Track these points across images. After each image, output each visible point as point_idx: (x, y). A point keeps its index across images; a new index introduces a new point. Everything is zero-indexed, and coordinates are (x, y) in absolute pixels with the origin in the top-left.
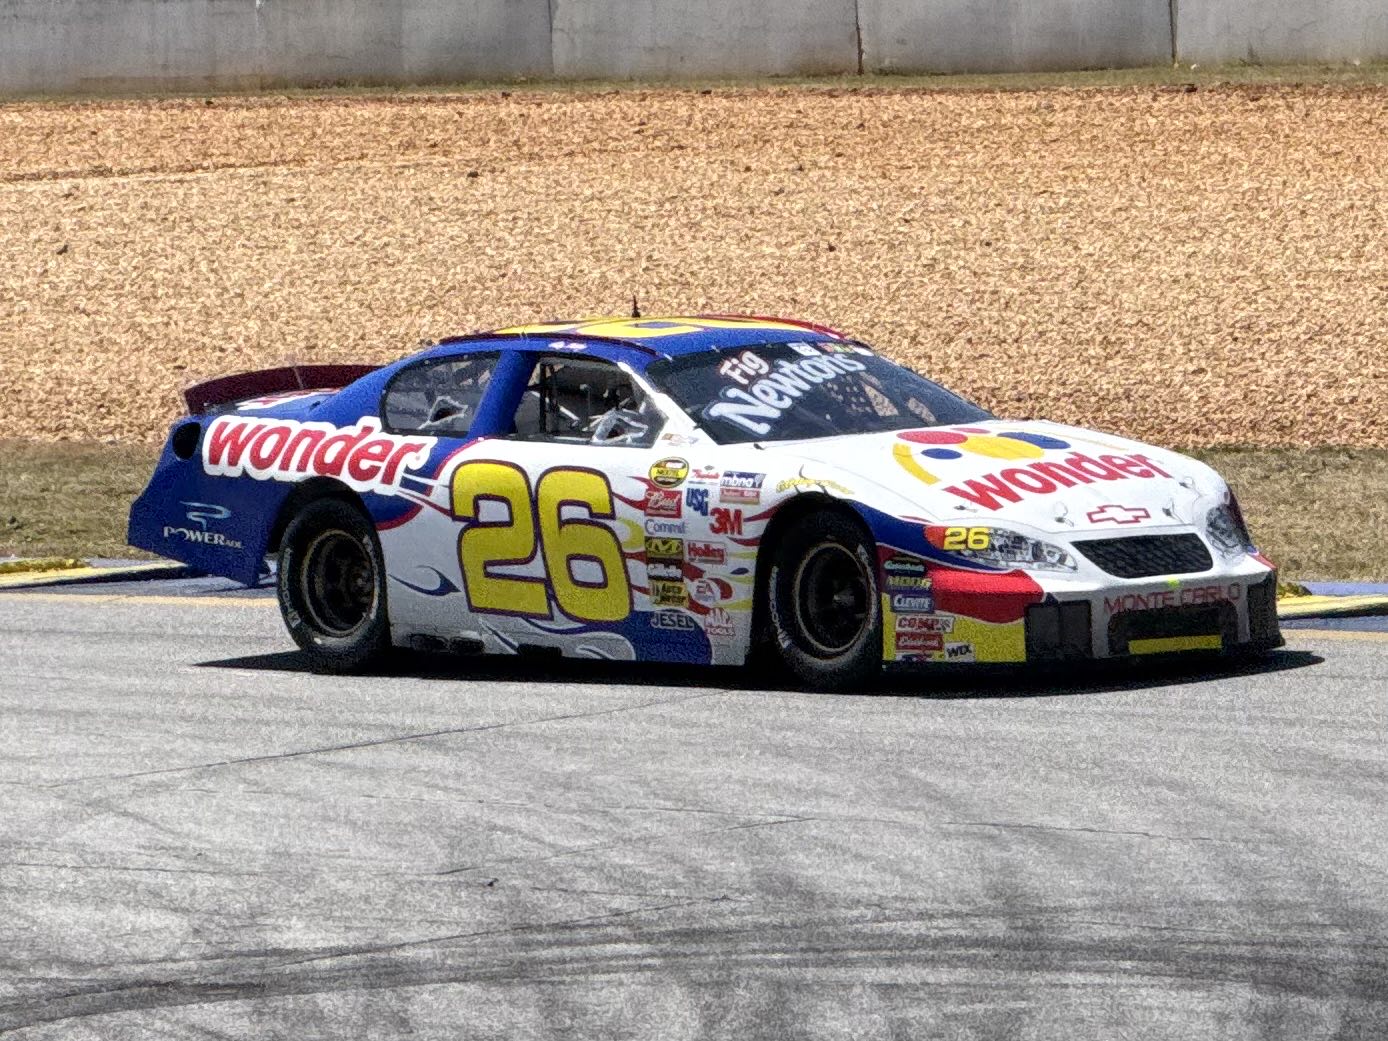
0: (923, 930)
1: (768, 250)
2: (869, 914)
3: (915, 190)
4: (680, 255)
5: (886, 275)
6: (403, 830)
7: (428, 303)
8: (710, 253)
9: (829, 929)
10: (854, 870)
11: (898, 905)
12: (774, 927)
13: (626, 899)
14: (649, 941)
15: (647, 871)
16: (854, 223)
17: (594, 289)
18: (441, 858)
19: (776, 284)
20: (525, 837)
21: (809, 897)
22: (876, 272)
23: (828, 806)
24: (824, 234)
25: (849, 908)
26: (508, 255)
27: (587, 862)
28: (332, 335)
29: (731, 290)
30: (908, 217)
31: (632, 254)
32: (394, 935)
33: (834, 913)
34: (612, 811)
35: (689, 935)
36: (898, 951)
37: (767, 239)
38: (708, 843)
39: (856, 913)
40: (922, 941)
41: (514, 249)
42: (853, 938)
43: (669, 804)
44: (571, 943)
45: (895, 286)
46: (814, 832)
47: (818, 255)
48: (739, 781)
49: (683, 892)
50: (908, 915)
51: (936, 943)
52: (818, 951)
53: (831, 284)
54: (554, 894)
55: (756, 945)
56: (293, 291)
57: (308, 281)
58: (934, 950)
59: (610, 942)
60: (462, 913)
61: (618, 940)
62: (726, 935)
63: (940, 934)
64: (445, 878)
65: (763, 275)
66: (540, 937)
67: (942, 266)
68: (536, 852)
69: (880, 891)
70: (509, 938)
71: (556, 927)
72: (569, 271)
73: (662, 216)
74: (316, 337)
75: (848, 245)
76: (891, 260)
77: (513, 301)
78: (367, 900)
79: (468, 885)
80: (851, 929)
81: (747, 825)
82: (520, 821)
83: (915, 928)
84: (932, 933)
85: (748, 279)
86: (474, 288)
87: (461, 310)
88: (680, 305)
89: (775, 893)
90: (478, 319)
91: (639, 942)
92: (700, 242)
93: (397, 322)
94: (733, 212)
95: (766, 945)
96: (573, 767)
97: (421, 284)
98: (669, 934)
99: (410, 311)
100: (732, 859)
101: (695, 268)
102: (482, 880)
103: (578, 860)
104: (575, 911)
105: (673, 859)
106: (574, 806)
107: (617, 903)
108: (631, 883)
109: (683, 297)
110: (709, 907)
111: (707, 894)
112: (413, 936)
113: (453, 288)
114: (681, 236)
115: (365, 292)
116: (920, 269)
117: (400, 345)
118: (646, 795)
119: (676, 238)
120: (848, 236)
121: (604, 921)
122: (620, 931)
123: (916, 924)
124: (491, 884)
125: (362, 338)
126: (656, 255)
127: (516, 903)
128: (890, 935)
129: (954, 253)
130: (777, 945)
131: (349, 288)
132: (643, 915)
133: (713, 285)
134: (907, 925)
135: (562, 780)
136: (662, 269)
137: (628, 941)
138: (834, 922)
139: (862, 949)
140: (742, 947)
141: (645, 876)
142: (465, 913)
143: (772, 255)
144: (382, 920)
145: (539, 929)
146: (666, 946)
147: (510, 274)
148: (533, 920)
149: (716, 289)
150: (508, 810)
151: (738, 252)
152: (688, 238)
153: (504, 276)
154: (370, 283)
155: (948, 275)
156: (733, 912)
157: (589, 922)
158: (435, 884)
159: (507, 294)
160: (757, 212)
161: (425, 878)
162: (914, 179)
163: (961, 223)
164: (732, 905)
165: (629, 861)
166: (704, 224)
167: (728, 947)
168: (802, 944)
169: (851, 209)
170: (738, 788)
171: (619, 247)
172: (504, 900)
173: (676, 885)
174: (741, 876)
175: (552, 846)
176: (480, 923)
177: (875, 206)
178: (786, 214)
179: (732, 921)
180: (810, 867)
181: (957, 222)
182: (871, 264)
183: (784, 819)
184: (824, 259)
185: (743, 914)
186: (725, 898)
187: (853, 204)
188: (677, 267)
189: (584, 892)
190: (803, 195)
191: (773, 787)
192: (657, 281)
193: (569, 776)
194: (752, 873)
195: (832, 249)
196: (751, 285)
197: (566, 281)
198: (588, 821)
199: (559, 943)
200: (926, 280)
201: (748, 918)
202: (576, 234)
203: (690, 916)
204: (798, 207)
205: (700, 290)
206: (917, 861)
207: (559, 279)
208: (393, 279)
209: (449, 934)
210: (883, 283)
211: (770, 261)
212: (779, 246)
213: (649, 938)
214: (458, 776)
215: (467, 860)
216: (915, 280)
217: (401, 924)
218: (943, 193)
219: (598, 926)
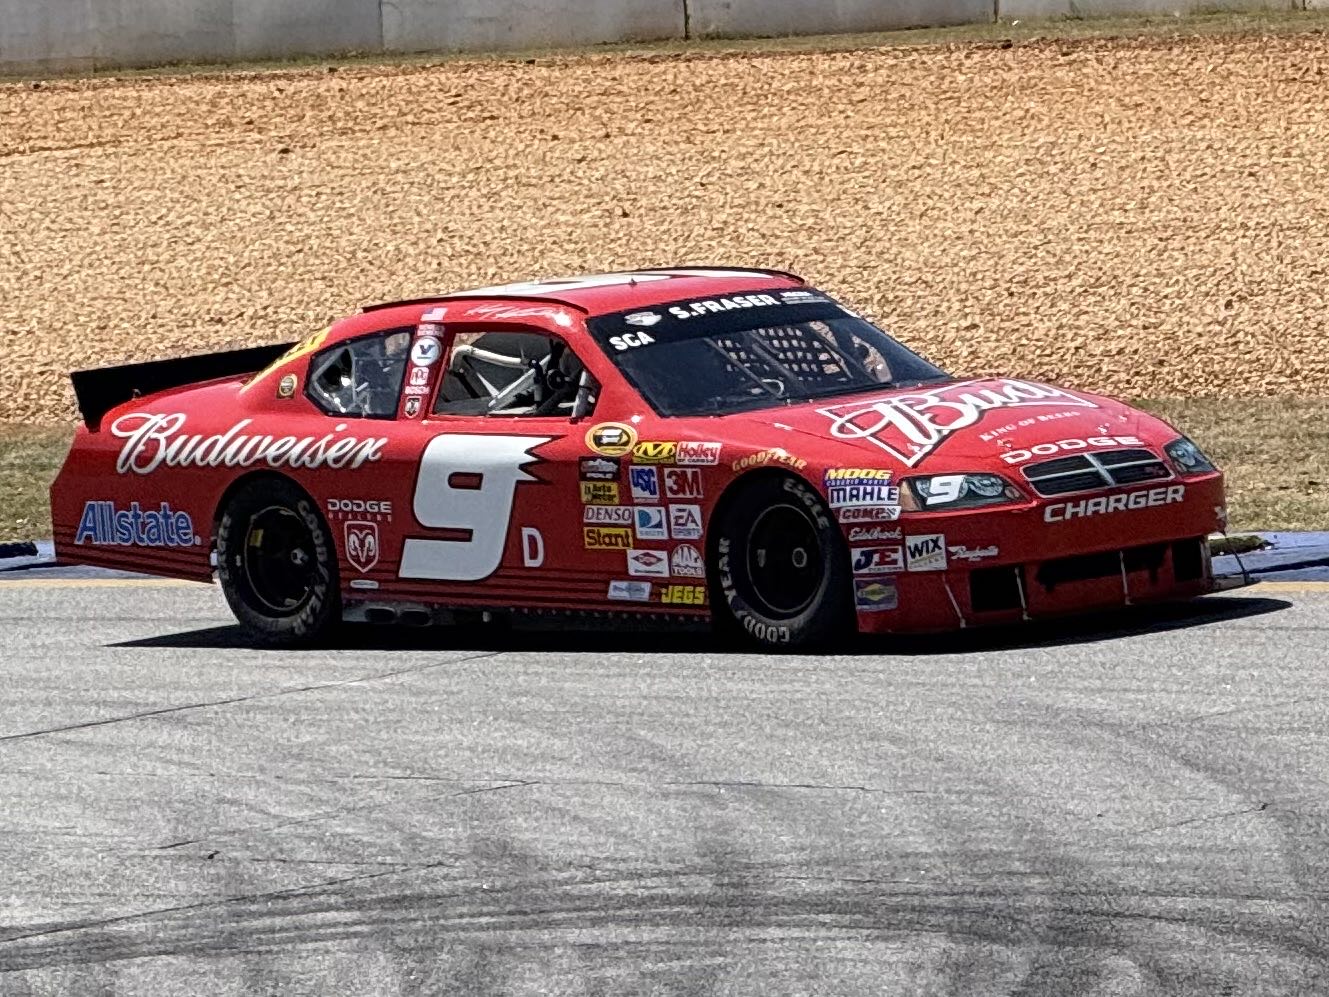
0: (630, 890)
1: (562, 218)
2: (580, 875)
3: (716, 154)
4: (475, 226)
5: (675, 240)
6: (133, 804)
7: (224, 280)
8: (506, 223)
9: (539, 892)
10: (571, 833)
11: (609, 866)
12: (484, 891)
13: (343, 867)
14: (360, 909)
15: (365, 839)
16: (652, 188)
17: (387, 262)
18: (165, 832)
19: (566, 251)
20: (251, 808)
21: (522, 859)
22: (665, 237)
23: (555, 771)
24: (620, 200)
25: (560, 870)
26: (307, 230)
27: (309, 832)
28: (124, 315)
29: (521, 259)
30: (704, 181)
31: (429, 226)
32: (111, 910)
33: (545, 876)
34: (340, 781)
35: (398, 902)
36: (601, 909)
37: (564, 207)
38: (431, 810)
39: (566, 875)
40: (629, 900)
41: (313, 224)
42: (561, 900)
43: (398, 773)
44: (284, 913)
45: (683, 251)
46: (536, 796)
47: (611, 223)
48: (470, 748)
49: (399, 860)
50: (620, 875)
51: (642, 903)
52: (525, 913)
53: (620, 251)
54: (272, 865)
55: (465, 910)
56: (90, 272)
57: (106, 262)
58: (639, 910)
59: (321, 911)
60: (181, 885)
61: (330, 908)
62: (436, 899)
63: (646, 893)
64: (171, 851)
65: (554, 243)
66: (254, 908)
67: (732, 228)
68: (259, 822)
69: (592, 852)
70: (221, 910)
71: (270, 897)
72: (364, 245)
73: (463, 187)
74: (109, 317)
75: (642, 211)
76: (684, 224)
77: (306, 277)
78: (87, 875)
79: (189, 858)
80: (559, 891)
81: (471, 791)
82: (249, 794)
83: (623, 888)
84: (639, 892)
85: (540, 247)
86: (269, 265)
87: (255, 287)
88: (470, 275)
89: (488, 856)
90: (271, 294)
91: (349, 909)
92: (497, 211)
93: (190, 300)
94: (534, 181)
95: (475, 909)
96: (308, 738)
97: (217, 262)
98: (381, 901)
99: (205, 289)
100: (452, 825)
101: (488, 238)
102: (203, 853)
103: (300, 830)
104: (290, 881)
105: (393, 827)
106: (302, 776)
107: (331, 872)
108: (349, 850)
109: (473, 268)
110: (423, 872)
111: (424, 860)
112: (128, 910)
113: (249, 264)
114: (480, 207)
115: (162, 270)
116: (709, 233)
117: (190, 323)
118: (376, 764)
119: (475, 209)
120: (644, 202)
121: (318, 889)
122: (333, 900)
123: (624, 884)
124: (211, 857)
125: (154, 317)
126: (452, 225)
127: (235, 877)
128: (598, 895)
129: (746, 216)
130: (485, 909)
131: (147, 267)
132: (357, 882)
133: (504, 254)
134: (616, 885)
135: (295, 751)
136: (456, 240)
137: (338, 909)
138: (545, 885)
139: (568, 910)
140: (450, 912)
141: (363, 845)
142: (182, 887)
143: (567, 224)
144: (100, 895)
145: (253, 900)
146: (375, 914)
147: (306, 249)
148: (247, 890)
149: (507, 258)
150: (236, 782)
151: (534, 220)
152: (486, 208)
153: (300, 251)
154: (169, 262)
155: (737, 238)
156: (445, 877)
157: (302, 891)
158: (155, 857)
159: (301, 270)
160: (557, 180)
161: (147, 853)
162: (714, 145)
163: (756, 185)
164: (445, 870)
165: (350, 830)
166: (503, 194)
167: (436, 911)
168: (509, 908)
169: (650, 175)
170: (468, 753)
171: (416, 219)
172: (223, 872)
173: (393, 852)
174: (458, 841)
175: (276, 817)
176: (197, 895)
177: (673, 170)
178: (586, 182)
179: (444, 887)
180: (524, 831)
181: (753, 185)
182: (662, 228)
183: (507, 783)
184: (617, 226)
185: (455, 879)
186: (440, 864)
187: (651, 171)
188: (470, 238)
189: (301, 862)
190: (606, 162)
191: (502, 754)
192: (449, 252)
193: (303, 747)
194: (469, 838)
195: (625, 215)
196: (542, 253)
197: (360, 255)
198: (315, 790)
199: (271, 914)
200: (714, 243)
201: (460, 882)
202: (376, 208)
203: (402, 883)
204: (597, 175)
205: (491, 260)
206: (632, 821)
207: (353, 253)
208: (190, 258)
209: (163, 907)
210: (672, 247)
211: (564, 228)
212: (574, 214)
213: (361, 906)
214: (194, 751)
215: (191, 834)
216: (704, 244)
217: (117, 900)
218: (742, 157)
219: (311, 896)
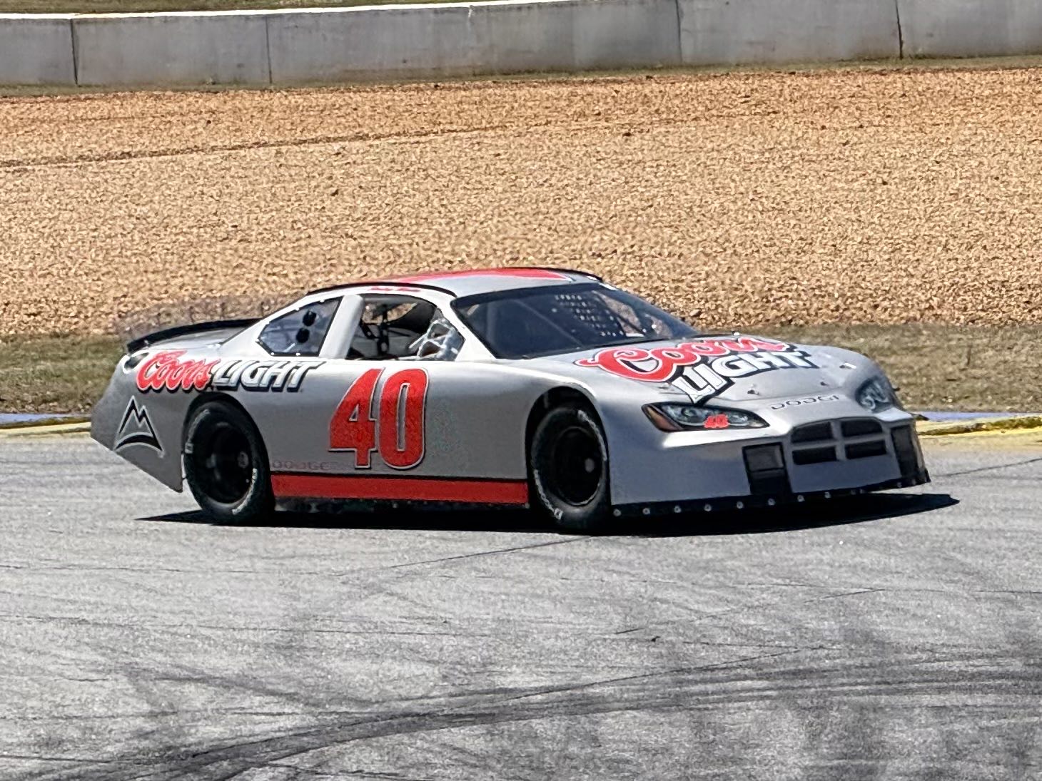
0: (963, 668)
1: (839, 185)
2: (924, 657)
3: (943, 141)
4: (776, 189)
5: (924, 201)
6: (590, 601)
7: (598, 227)
8: (798, 188)
9: (896, 668)
10: (912, 626)
11: (944, 650)
12: (857, 667)
13: (750, 649)
14: (767, 679)
15: (765, 629)
16: (900, 164)
17: (716, 215)
18: (617, 621)
19: (845, 209)
20: (678, 605)
21: (881, 644)
22: (916, 199)
23: (896, 582)
24: (878, 173)
25: (909, 653)
26: (654, 191)
27: (722, 623)
28: (529, 250)
29: (813, 214)
30: (938, 160)
31: (742, 189)
32: (587, 677)
33: (900, 657)
34: (739, 586)
35: (796, 674)
36: (945, 682)
37: (838, 177)
38: (808, 608)
39: (915, 656)
40: (962, 675)
41: (658, 187)
42: (913, 674)
43: (779, 581)
44: (712, 681)
45: (931, 209)
46: (883, 599)
47: (875, 188)
48: (828, 564)
49: (790, 643)
50: (954, 657)
51: (973, 677)
52: (888, 683)
53: (885, 209)
54: (699, 646)
55: (845, 681)
56: (501, 219)
57: (512, 213)
58: (972, 682)
59: (739, 680)
60: (634, 660)
61: (746, 678)
62: (822, 673)
63: (975, 670)
64: (624, 636)
65: (836, 203)
66: (690, 677)
67: (964, 194)
68: (685, 616)
69: (931, 640)
70: (668, 679)
71: (701, 670)
72: (698, 203)
73: (763, 162)
74: (518, 252)
75: (897, 180)
76: (928, 190)
77: (658, 224)
78: (565, 653)
79: (638, 641)
80: (911, 667)
81: (835, 595)
82: (673, 595)
83: (957, 666)
84: (970, 669)
85: (826, 206)
86: (630, 216)
87: (622, 232)
88: (777, 225)
89: (856, 642)
90: (633, 237)
91: (760, 679)
92: (790, 179)
93: (575, 241)
94: (814, 158)
95: (852, 680)
96: (710, 556)
97: (592, 214)
98: (783, 673)
99: (585, 233)
100: (825, 619)
101: (787, 198)
102: (647, 637)
103: (715, 622)
104: (715, 658)
105: (784, 621)
106: (711, 583)
107: (744, 652)
108: (754, 637)
109: (779, 220)
110: (809, 653)
111: (809, 644)
112: (600, 678)
113: (615, 216)
114: (777, 176)
115: (552, 219)
116: (948, 198)
117: (578, 256)
118: (762, 575)
119: (774, 178)
120: (896, 174)
121: (734, 665)
122: (747, 672)
123: (957, 663)
124: (654, 640)
125: (551, 252)
126: (759, 190)
127: (673, 654)
128: (939, 671)
129: (972, 185)
130: (859, 681)
131: (541, 217)
132: (762, 659)
133: (800, 210)
134: (951, 664)
135: (702, 564)
136: (764, 200)
137: (752, 679)
138: (899, 663)
139: (918, 682)
140: (834, 682)
141: (763, 632)
142: (636, 661)
143: (843, 189)
144: (577, 667)
145: (689, 671)
146: (780, 682)
147: (655, 205)
148: (685, 664)
149: (802, 213)
150: (666, 587)
151: (819, 186)
152: (782, 177)
153: (651, 206)
154: (555, 214)
155: (968, 201)
156: (827, 657)
157: (724, 665)
158: (613, 640)
159: (654, 220)
160: (831, 158)
161: (607, 636)
162: (941, 133)
163: (977, 164)
164: (826, 651)
165: (752, 622)
166: (793, 167)
167: (825, 681)
168: (876, 679)
169: (898, 155)
170: (828, 568)
171: (732, 185)
172: (664, 651)
173: (786, 638)
174: (832, 631)
175: (697, 612)
176: (647, 668)
177: (915, 152)
178: (851, 159)
179: (827, 663)
180: (883, 625)
181: (974, 163)
182: (913, 193)
183: (861, 590)
184: (879, 191)
185: (834, 658)
186: (821, 647)
187: (899, 152)
188: (774, 199)
189: (720, 645)
190: (864, 145)
191: (854, 568)
192: (760, 208)
193: (708, 561)
194: (840, 629)
195: (885, 183)
196: (828, 210)
197: (696, 210)
198: (721, 593)
199: (704, 681)
200: (952, 204)
201: (838, 661)
202: (702, 176)
203: (796, 661)
204: (860, 154)
205: (791, 214)
206: (957, 619)
207: (691, 208)
208: (572, 210)
209: (625, 676)
210: (922, 207)
211: (841, 192)
212: (847, 182)
213: (768, 677)
214: (630, 564)
215: (637, 624)
216: (945, 205)
217: (590, 670)
218: (964, 143)
219: (730, 669)
